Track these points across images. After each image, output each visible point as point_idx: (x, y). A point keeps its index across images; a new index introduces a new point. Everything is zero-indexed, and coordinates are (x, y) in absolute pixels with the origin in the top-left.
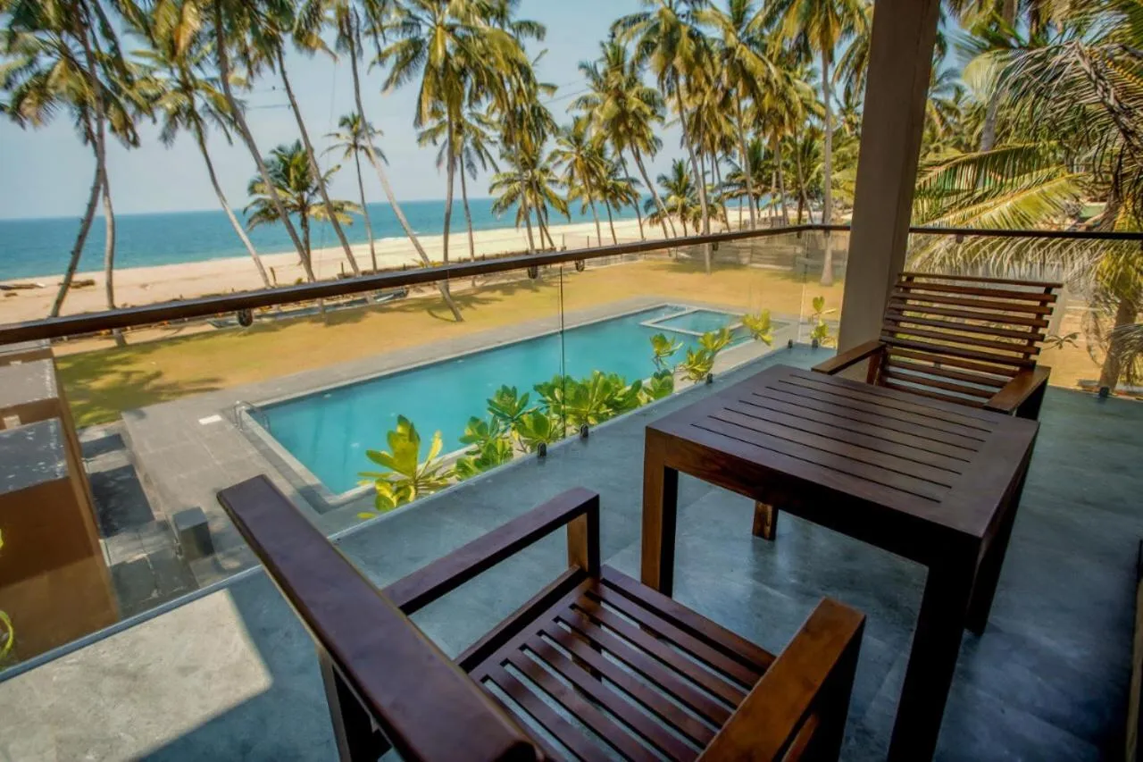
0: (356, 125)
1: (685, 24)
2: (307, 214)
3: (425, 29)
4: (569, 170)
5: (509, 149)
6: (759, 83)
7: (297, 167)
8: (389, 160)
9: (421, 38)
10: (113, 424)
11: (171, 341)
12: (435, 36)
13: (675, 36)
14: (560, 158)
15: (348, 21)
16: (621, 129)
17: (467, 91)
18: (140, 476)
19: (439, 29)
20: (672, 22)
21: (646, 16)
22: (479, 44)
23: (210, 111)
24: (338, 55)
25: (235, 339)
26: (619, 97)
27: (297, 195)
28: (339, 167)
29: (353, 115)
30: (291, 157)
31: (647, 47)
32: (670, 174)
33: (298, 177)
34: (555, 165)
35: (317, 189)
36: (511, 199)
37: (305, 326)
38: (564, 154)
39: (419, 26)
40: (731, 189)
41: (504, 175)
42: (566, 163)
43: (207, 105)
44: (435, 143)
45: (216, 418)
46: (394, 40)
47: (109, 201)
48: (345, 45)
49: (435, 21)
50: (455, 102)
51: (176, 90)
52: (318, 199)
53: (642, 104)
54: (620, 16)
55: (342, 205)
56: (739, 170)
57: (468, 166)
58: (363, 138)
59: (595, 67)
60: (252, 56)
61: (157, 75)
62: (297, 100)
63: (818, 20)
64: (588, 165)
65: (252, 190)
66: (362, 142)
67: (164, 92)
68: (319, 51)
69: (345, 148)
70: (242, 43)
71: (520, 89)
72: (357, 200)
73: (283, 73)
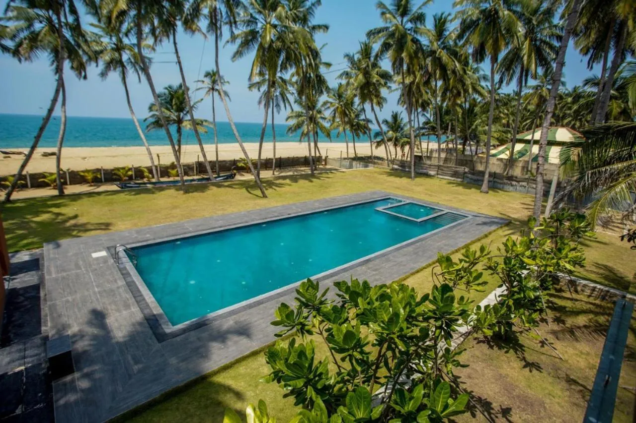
0: (214, 77)
1: (410, 34)
2: (180, 125)
3: (260, 25)
4: (333, 112)
5: (301, 98)
6: (448, 72)
7: (178, 98)
8: (231, 99)
9: (257, 30)
10: (37, 250)
11: (90, 195)
12: (265, 29)
13: (403, 41)
14: (329, 105)
15: (216, 16)
16: (366, 91)
17: (280, 62)
18: (42, 294)
19: (268, 26)
20: (402, 32)
21: (387, 28)
22: (291, 36)
23: (131, 62)
24: (208, 35)
25: (128, 197)
26: (366, 74)
27: (176, 114)
28: (202, 100)
29: (213, 71)
30: (176, 92)
31: (386, 47)
32: (390, 119)
33: (178, 104)
34: (326, 109)
35: (188, 112)
36: (299, 126)
37: (172, 192)
38: (331, 103)
39: (257, 23)
40: (424, 131)
41: (296, 112)
42: (332, 109)
43: (130, 59)
44: (259, 90)
45: (104, 253)
46: (241, 30)
47: (65, 109)
48: (212, 30)
49: (266, 21)
50: (273, 68)
51: (113, 49)
52: (188, 117)
53: (379, 78)
54: (372, 28)
55: (202, 122)
56: (429, 120)
57: (276, 106)
58: (218, 85)
59: (353, 56)
60: (157, 32)
61: (102, 39)
62: (181, 59)
63: (492, 37)
64: (344, 110)
65: (151, 109)
66: (216, 87)
67: (106, 49)
68: (197, 32)
69: (207, 89)
70: (153, 24)
71: (310, 65)
72: (211, 120)
73: (175, 43)
